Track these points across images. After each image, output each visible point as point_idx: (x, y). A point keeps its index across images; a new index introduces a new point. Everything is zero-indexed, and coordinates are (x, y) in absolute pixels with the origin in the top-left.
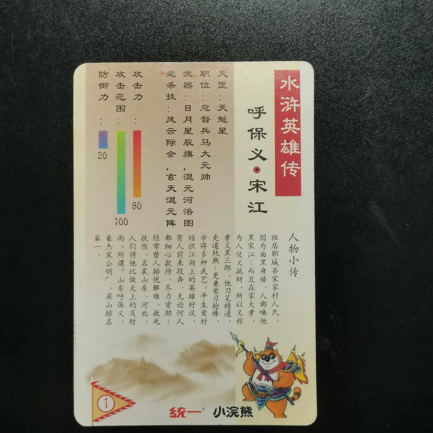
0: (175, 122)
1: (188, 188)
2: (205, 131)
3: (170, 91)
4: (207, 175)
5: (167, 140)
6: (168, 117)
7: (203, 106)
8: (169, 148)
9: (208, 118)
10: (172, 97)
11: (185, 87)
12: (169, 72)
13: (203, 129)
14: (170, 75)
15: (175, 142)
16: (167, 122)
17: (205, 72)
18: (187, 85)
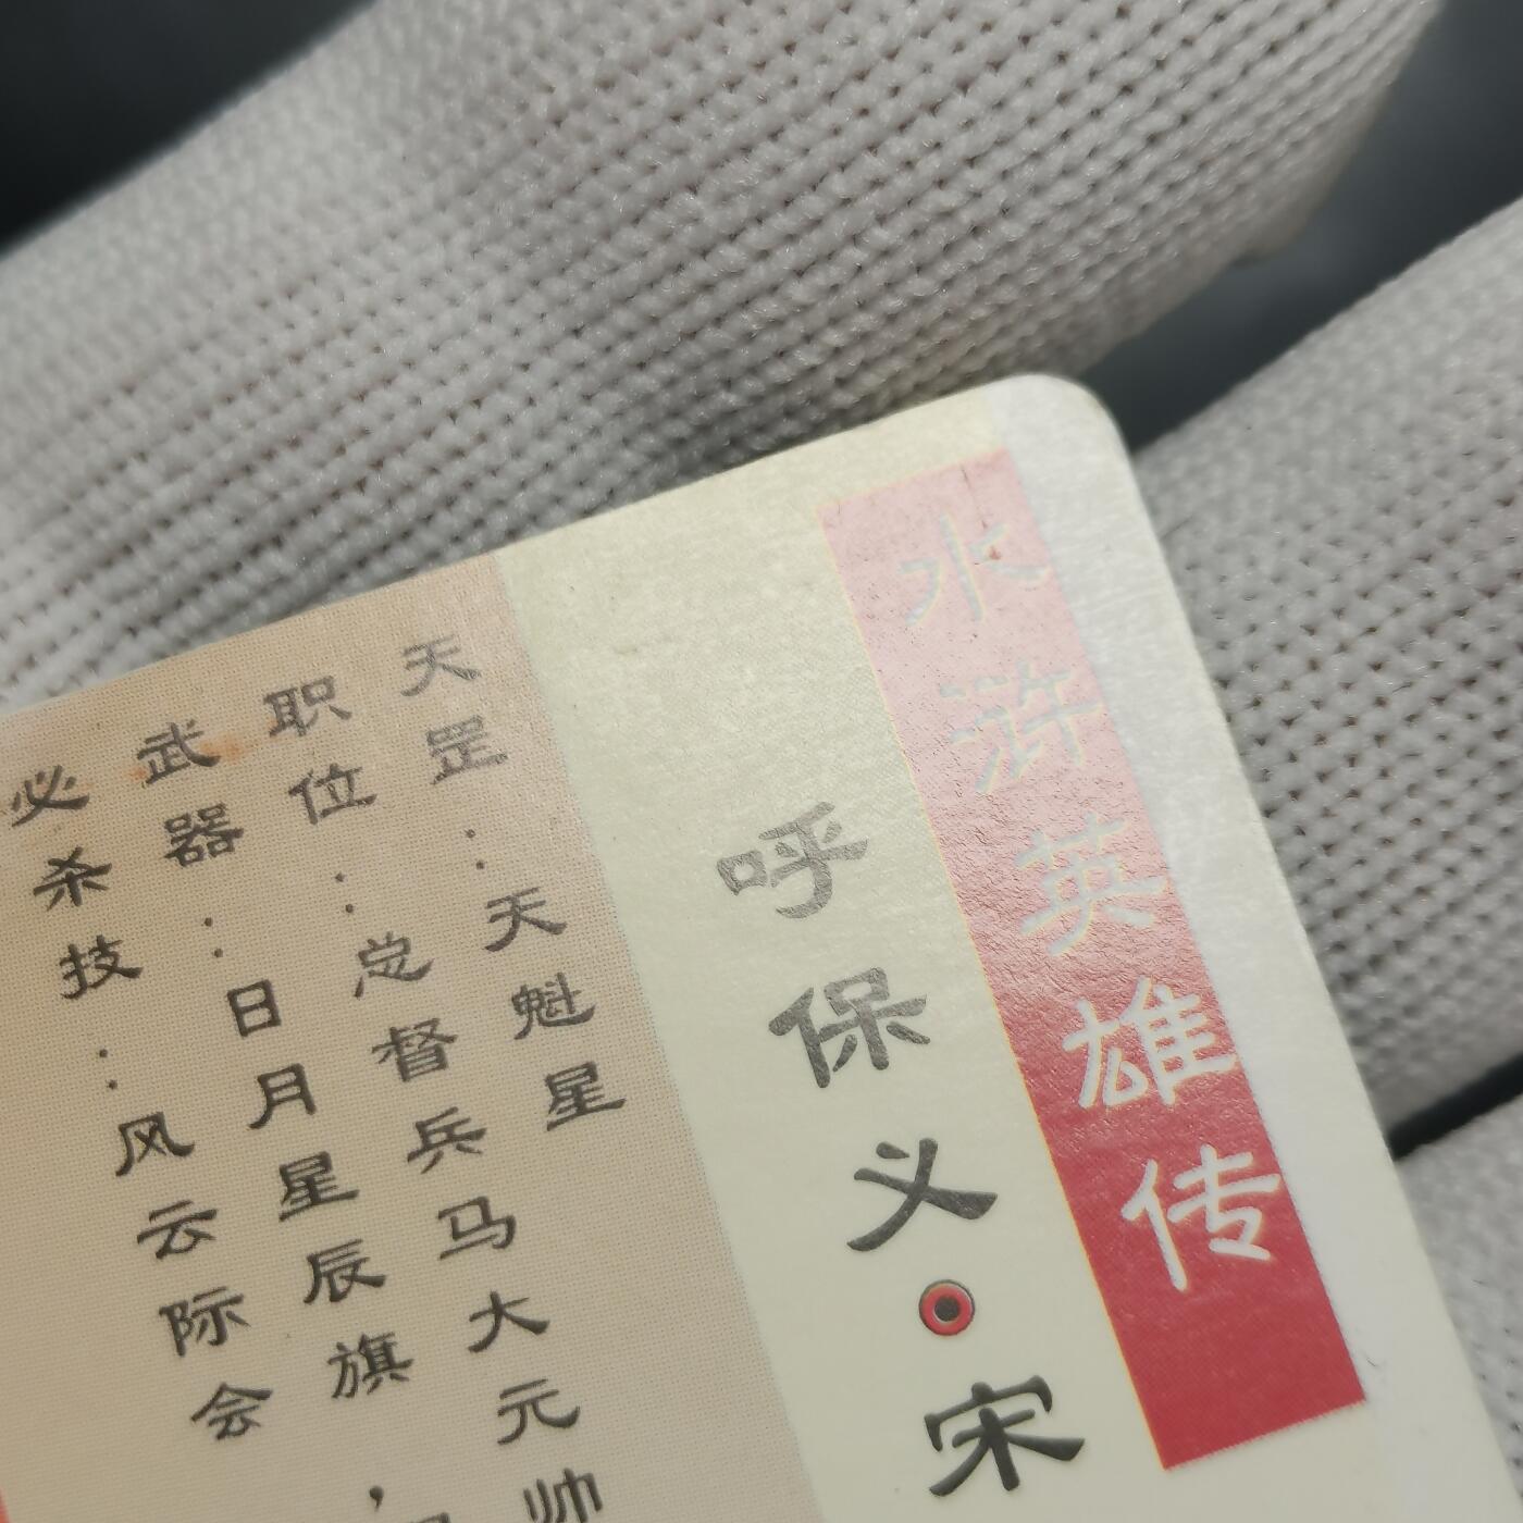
0: (182, 1151)
2: (442, 1136)
3: (79, 924)
4: (570, 1481)
5: (166, 1311)
6: (123, 1129)
7: (362, 955)
8: (206, 1369)
9: (430, 1036)
10: (108, 961)
11: (179, 854)
12: (27, 785)
13: (421, 1127)
14: (40, 804)
15: (237, 1300)
16: (124, 1170)
17: (298, 696)
18: (189, 837)
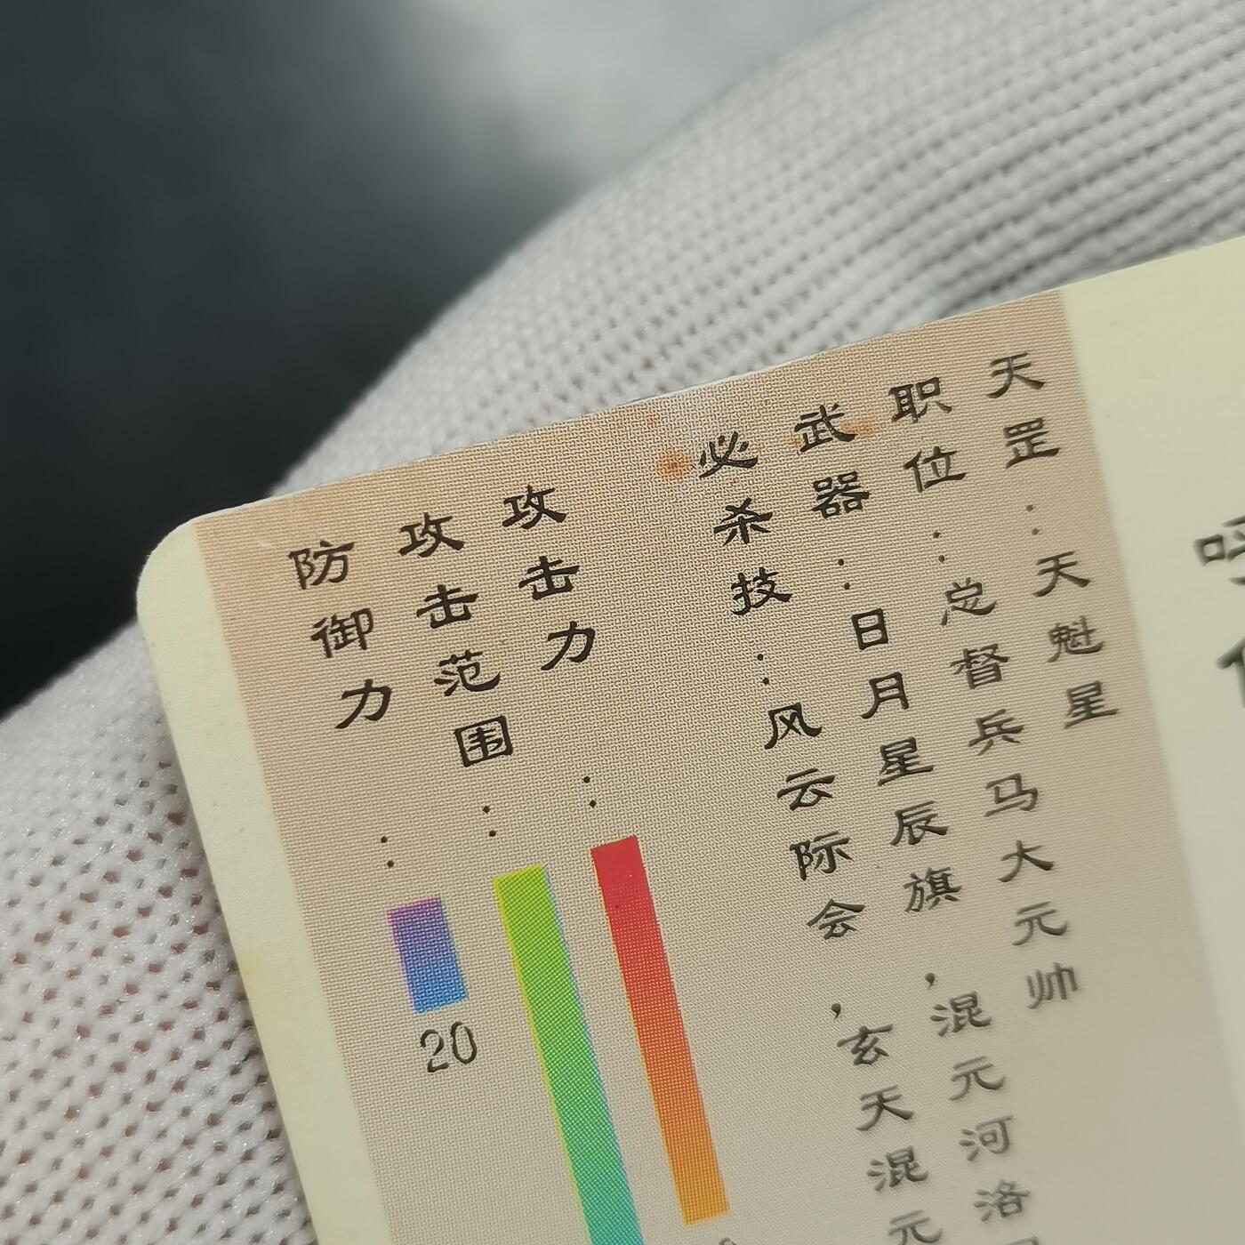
0: (814, 732)
1: (973, 1077)
2: (996, 730)
3: (748, 557)
4: (1059, 972)
5: (796, 848)
6: (772, 714)
7: (949, 594)
8: (823, 888)
9: (992, 657)
10: (767, 588)
11: (822, 508)
12: (712, 445)
13: (981, 722)
14: (722, 462)
15: (845, 841)
16: (770, 745)
17: (914, 390)
18: (831, 496)
